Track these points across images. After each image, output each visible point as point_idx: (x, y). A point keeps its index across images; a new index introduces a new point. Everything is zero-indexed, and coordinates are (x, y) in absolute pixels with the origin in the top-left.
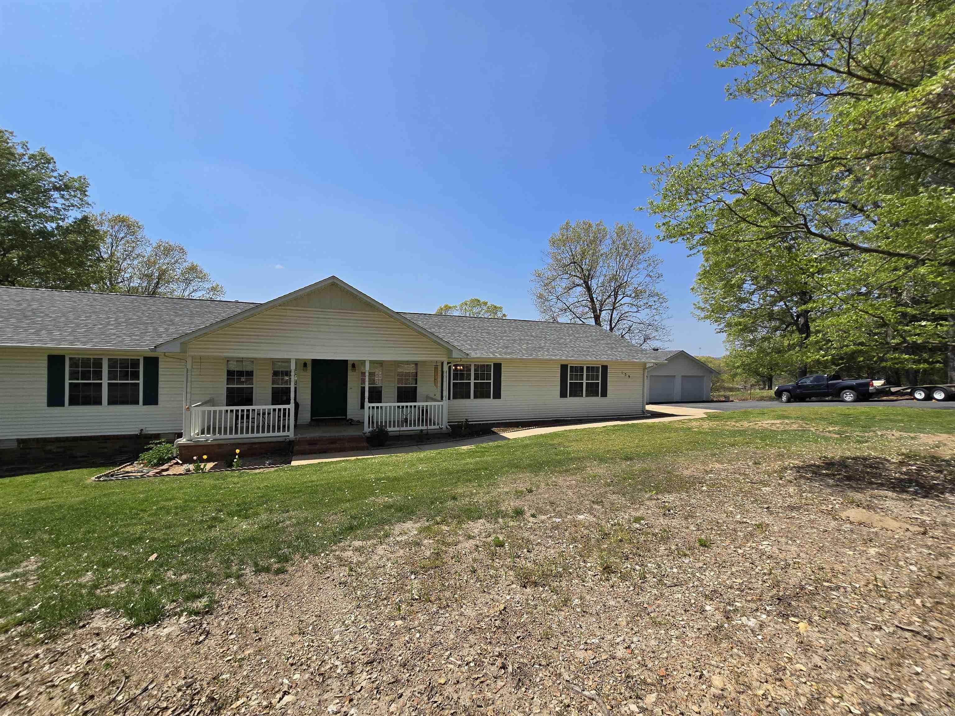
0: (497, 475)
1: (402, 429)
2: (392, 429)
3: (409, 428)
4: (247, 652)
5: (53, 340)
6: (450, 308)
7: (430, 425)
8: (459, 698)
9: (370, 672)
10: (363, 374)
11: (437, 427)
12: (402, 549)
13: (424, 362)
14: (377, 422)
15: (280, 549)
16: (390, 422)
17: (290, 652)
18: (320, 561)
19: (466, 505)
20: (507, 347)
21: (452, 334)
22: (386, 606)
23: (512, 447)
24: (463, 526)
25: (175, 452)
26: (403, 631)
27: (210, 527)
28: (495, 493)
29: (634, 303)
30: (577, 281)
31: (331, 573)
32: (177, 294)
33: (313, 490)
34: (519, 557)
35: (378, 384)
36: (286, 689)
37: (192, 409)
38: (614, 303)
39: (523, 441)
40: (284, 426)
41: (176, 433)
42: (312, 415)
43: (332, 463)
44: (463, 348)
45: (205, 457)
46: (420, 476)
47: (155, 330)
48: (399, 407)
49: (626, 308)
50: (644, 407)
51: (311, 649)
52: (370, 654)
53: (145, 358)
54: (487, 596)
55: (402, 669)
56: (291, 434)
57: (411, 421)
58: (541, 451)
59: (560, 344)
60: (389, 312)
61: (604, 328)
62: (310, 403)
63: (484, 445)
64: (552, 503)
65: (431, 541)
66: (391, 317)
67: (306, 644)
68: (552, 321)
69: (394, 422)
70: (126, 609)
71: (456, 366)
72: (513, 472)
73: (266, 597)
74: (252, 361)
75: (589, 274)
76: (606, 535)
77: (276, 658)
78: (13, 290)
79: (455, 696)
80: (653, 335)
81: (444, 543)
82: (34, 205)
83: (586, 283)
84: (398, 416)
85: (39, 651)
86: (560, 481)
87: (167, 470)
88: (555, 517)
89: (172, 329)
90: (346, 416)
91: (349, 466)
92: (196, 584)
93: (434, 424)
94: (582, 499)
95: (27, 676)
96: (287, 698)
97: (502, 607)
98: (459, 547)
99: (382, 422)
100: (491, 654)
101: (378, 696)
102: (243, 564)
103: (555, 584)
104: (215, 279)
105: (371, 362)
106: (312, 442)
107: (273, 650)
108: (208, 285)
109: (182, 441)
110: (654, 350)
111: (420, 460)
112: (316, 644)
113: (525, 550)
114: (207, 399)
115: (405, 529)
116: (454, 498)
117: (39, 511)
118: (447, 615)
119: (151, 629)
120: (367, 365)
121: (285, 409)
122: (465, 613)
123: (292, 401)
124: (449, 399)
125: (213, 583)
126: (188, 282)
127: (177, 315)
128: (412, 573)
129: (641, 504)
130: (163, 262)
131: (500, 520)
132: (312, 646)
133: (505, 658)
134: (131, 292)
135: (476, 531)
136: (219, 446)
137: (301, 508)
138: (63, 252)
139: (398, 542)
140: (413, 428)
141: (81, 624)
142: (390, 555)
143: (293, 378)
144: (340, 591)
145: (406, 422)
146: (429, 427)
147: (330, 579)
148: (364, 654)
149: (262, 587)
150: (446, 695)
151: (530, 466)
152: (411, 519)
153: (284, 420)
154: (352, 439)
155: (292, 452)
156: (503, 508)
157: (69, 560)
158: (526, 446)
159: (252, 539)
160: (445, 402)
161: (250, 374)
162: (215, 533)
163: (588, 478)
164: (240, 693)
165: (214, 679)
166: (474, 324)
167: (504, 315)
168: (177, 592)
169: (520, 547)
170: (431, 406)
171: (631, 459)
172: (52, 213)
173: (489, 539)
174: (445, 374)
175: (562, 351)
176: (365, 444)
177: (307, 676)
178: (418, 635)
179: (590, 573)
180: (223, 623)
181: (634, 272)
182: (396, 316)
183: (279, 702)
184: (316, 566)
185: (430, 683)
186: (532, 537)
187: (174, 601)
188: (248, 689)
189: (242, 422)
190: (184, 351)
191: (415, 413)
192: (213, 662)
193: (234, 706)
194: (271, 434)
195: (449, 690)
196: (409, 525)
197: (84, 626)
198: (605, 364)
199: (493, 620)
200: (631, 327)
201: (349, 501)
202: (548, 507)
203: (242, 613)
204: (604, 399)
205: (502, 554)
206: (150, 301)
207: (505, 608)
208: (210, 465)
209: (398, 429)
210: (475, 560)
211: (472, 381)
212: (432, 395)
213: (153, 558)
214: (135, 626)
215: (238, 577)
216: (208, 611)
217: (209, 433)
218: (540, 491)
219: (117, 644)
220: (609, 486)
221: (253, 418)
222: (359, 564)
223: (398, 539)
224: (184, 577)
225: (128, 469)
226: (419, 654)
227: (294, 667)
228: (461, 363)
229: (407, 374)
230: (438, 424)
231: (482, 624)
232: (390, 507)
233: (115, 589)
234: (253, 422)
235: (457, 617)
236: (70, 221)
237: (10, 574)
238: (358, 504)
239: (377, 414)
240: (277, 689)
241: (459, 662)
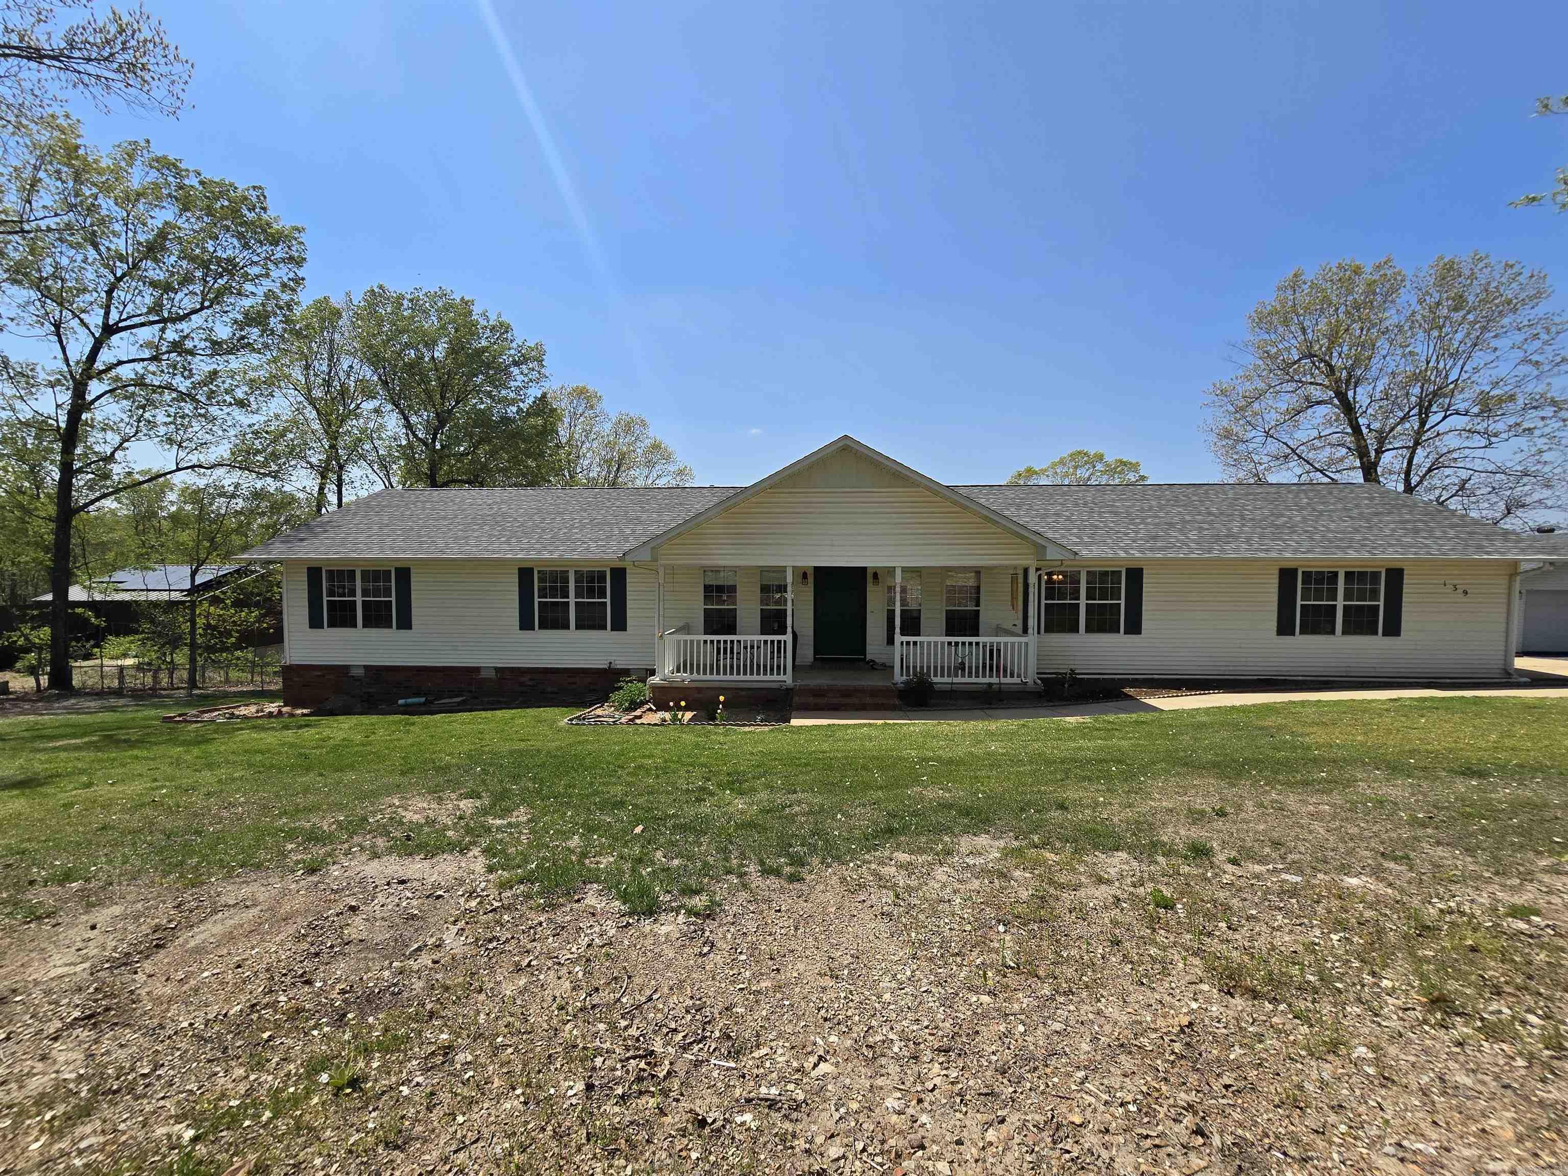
0: (1145, 775)
1: (955, 680)
2: (938, 679)
3: (967, 680)
4: (763, 985)
5: (522, 550)
6: (1036, 473)
7: (1005, 676)
8: (1112, 1159)
9: (945, 1065)
10: (891, 589)
11: (1016, 680)
12: (977, 878)
13: (990, 568)
14: (915, 667)
15: (791, 846)
16: (936, 668)
17: (821, 1000)
18: (849, 871)
19: (1088, 822)
20: (1155, 538)
21: (1044, 517)
22: (960, 966)
23: (1170, 725)
24: (1085, 858)
25: (648, 694)
26: (995, 1014)
27: (699, 800)
28: (1144, 809)
29: (1479, 428)
30: (1316, 393)
31: (867, 894)
32: (639, 483)
33: (827, 764)
34: (1209, 934)
35: (913, 606)
36: (821, 1053)
37: (665, 637)
38: (1420, 432)
39: (1193, 717)
40: (779, 667)
41: (647, 670)
42: (816, 652)
43: (849, 726)
44: (1064, 542)
45: (683, 703)
46: (993, 761)
47: (621, 531)
48: (950, 643)
49: (1452, 441)
50: (1508, 662)
51: (851, 1004)
52: (943, 1037)
53: (612, 570)
54: (1149, 993)
55: (1000, 1077)
56: (787, 678)
57: (970, 668)
58: (1239, 738)
59: (1278, 527)
60: (932, 485)
61: (1391, 486)
62: (812, 633)
63: (1111, 718)
64: (1276, 844)
65: (1028, 875)
66: (936, 494)
67: (843, 995)
68: (1252, 481)
69: (942, 668)
70: (619, 890)
71: (1050, 574)
72: (1178, 774)
73: (779, 911)
74: (735, 570)
75: (1350, 376)
76: (1426, 930)
77: (802, 1003)
78: (485, 491)
79: (1105, 1155)
80: (1536, 496)
81: (1051, 882)
82: (496, 387)
83: (1341, 396)
84: (948, 658)
85: (542, 919)
86: (1291, 801)
87: (640, 717)
88: (1287, 870)
89: (639, 529)
90: (864, 652)
91: (874, 733)
92: (691, 875)
93: (1012, 676)
94: (1351, 844)
95: (535, 944)
96: (824, 1067)
97: (1185, 1021)
98: (1082, 893)
99: (922, 668)
100: (1171, 1101)
101: (964, 1109)
102: (745, 859)
103: (1302, 1005)
104: (681, 459)
105: (905, 570)
106: (818, 692)
107: (797, 990)
108: (672, 468)
109: (655, 680)
110: (1540, 530)
111: (991, 734)
112: (856, 998)
113: (1223, 925)
114: (681, 624)
115: (979, 847)
116: (1062, 807)
117: (521, 752)
118: (1072, 1008)
119: (647, 922)
120: (898, 572)
121: (779, 642)
122: (1107, 1012)
123: (789, 630)
124: (1039, 633)
125: (712, 878)
126: (650, 464)
127: (644, 510)
128: (999, 921)
129: (1527, 877)
130: (623, 442)
131: (1160, 859)
132: (852, 1001)
133: (1203, 1118)
134: (592, 484)
135: (1112, 871)
136: (699, 690)
137: (813, 791)
138: (524, 441)
139: (968, 866)
140: (974, 680)
141: (576, 898)
142: (957, 886)
143: (789, 596)
144: (883, 926)
145: (963, 669)
146: (1003, 680)
147: (868, 903)
148: (933, 1035)
149: (774, 896)
150: (1087, 1146)
151: (1215, 765)
152: (988, 833)
153: (778, 657)
154: (874, 692)
155: (790, 706)
156: (1165, 839)
157: (555, 816)
158: (1202, 726)
159: (750, 825)
160: (1032, 639)
161: (732, 589)
162: (705, 808)
163: (1365, 804)
164: (762, 1040)
165: (727, 1009)
166: (1084, 497)
167: (1143, 478)
168: (672, 881)
169: (1210, 917)
170: (1006, 644)
171: (1481, 775)
172: (512, 395)
173: (1141, 891)
174: (1031, 590)
175: (1284, 541)
176: (897, 702)
177: (849, 1043)
178: (1021, 1028)
179: (1390, 1000)
180: (729, 936)
181: (1479, 358)
182: (948, 493)
183: (814, 1069)
184: (843, 880)
185: (1053, 1117)
186: (1234, 901)
187: (668, 892)
188: (771, 1037)
189: (725, 659)
190: (655, 559)
191: (977, 655)
192: (723, 985)
193: (756, 1054)
194: (762, 677)
195: (1091, 1139)
196: (983, 840)
197: (578, 901)
198: (1397, 565)
199: (1166, 1039)
200: (1465, 481)
201: (881, 788)
202: (1267, 850)
203: (752, 927)
204: (1390, 641)
205: (1172, 923)
206: (614, 493)
207: (1191, 1024)
208: (689, 715)
209: (949, 680)
210: (1115, 923)
211: (1083, 602)
212: (1008, 625)
213: (639, 829)
214: (631, 914)
215: (741, 875)
216: (709, 914)
217: (685, 671)
218: (1243, 815)
219: (613, 931)
220: (1424, 826)
221: (739, 653)
222: (909, 889)
223: (970, 861)
224: (676, 862)
225: (599, 712)
226: (1025, 1059)
227: (828, 1024)
228: (1062, 569)
229: (962, 589)
230: (1019, 676)
231: (1144, 1041)
232: (950, 806)
233: (605, 861)
234: (739, 659)
235: (1091, 1016)
236: (530, 401)
237: (505, 822)
238: (896, 795)
239: (915, 654)
240: (809, 1049)
241: (1105, 1097)
